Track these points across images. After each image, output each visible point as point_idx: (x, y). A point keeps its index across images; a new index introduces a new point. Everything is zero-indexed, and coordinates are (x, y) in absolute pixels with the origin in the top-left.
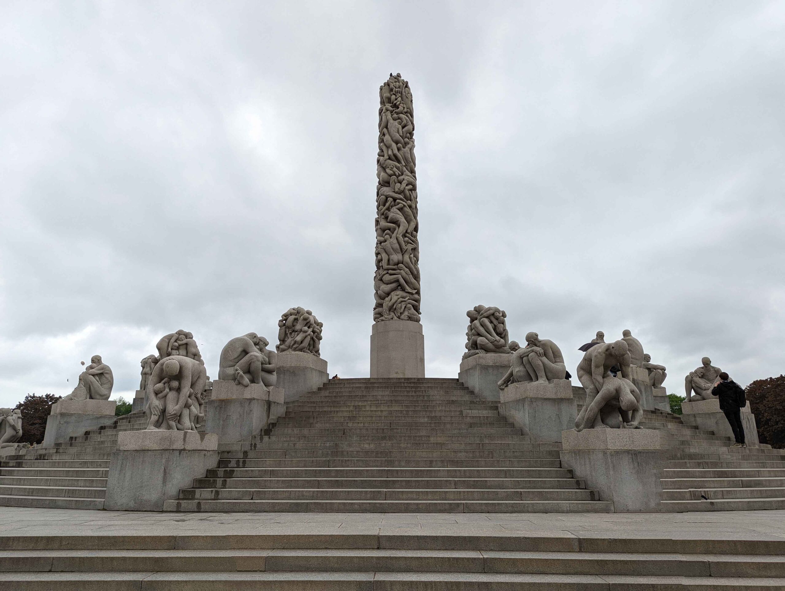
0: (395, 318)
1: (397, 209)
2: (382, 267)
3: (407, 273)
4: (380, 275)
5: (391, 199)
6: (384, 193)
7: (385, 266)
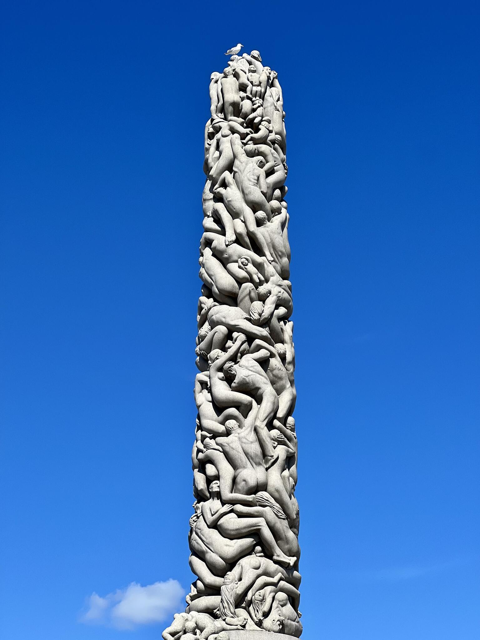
1: (256, 360)
2: (218, 495)
3: (279, 514)
4: (212, 515)
5: (242, 337)
6: (223, 320)
7: (227, 494)
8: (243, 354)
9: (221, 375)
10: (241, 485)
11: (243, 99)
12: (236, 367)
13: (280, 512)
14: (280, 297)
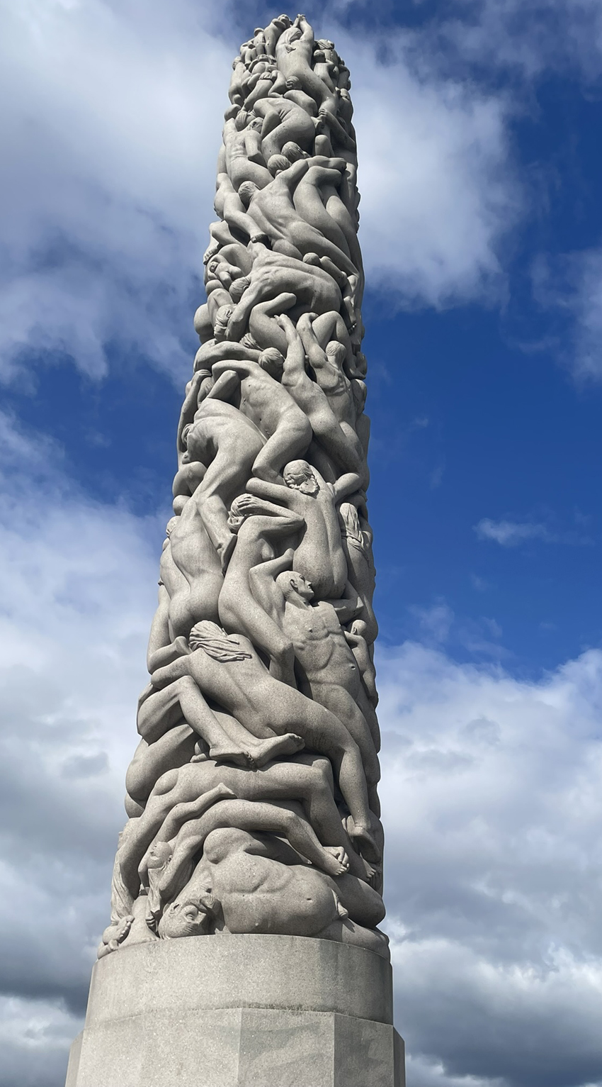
0: (139, 931)
3: (218, 655)
13: (222, 649)
14: (268, 279)
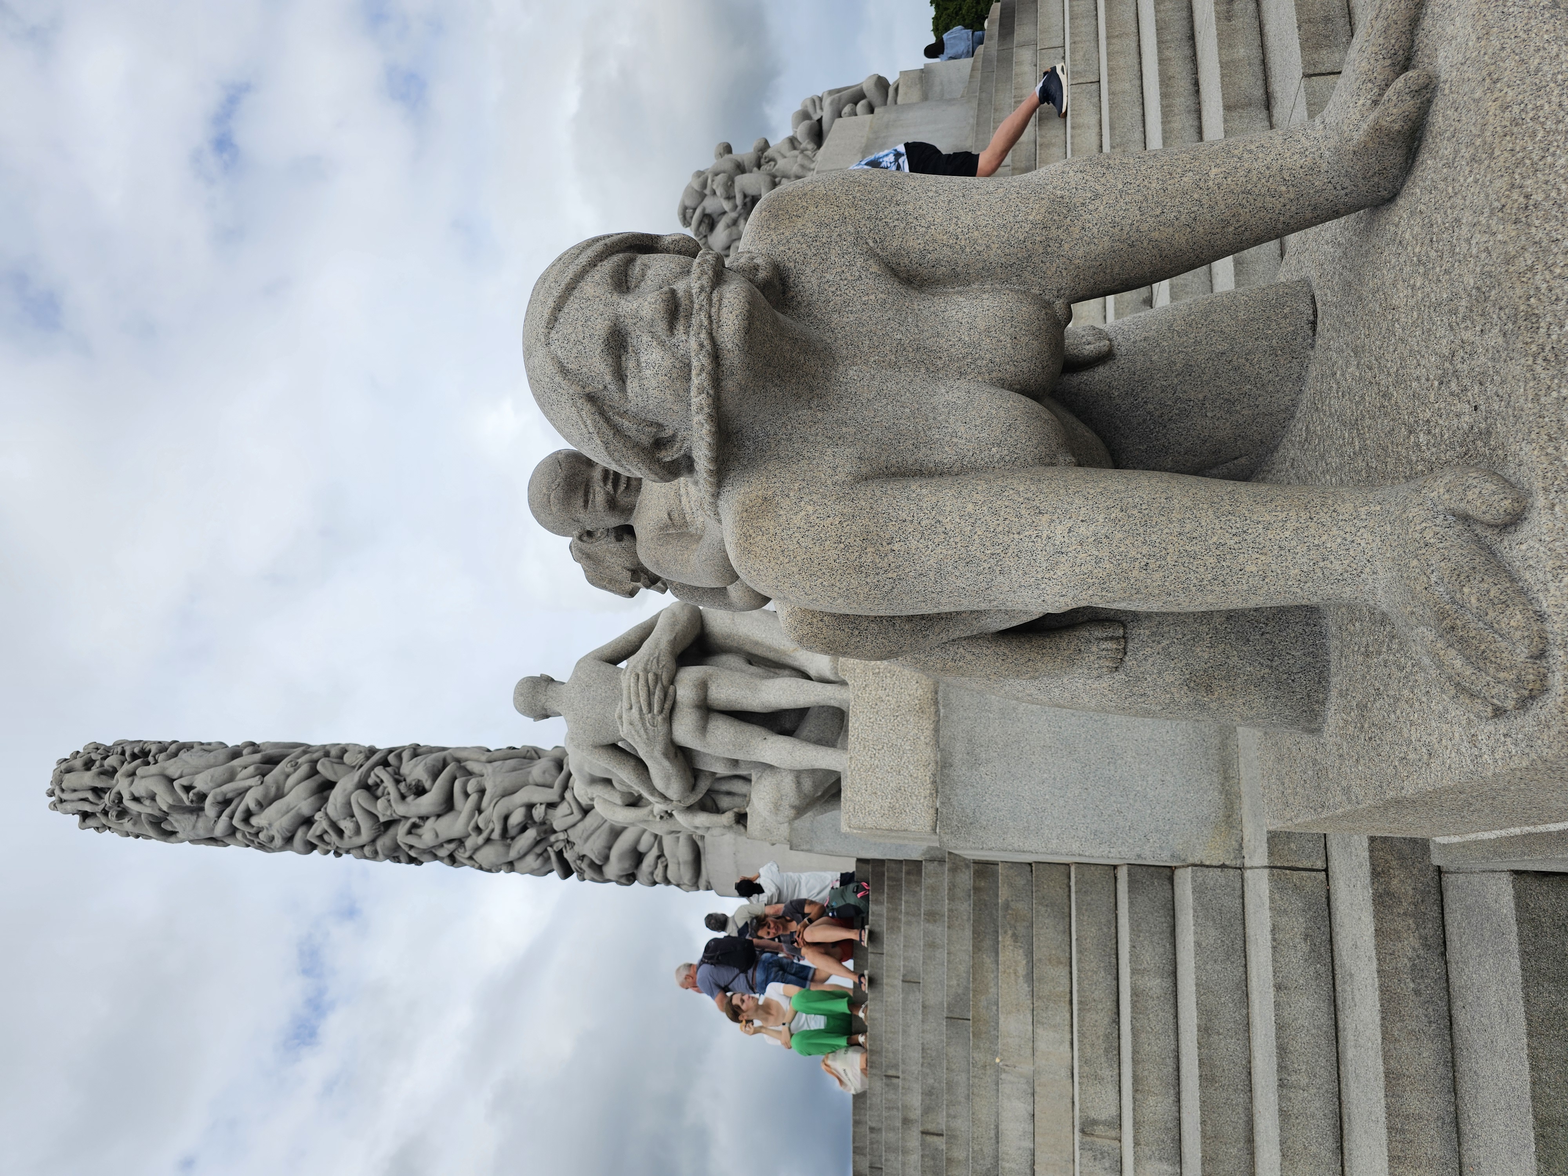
1: (411, 759)
2: (551, 806)
4: (572, 813)
5: (379, 771)
6: (347, 792)
7: (552, 795)
8: (398, 774)
9: (410, 798)
10: (548, 779)
11: (102, 766)
12: (408, 780)
